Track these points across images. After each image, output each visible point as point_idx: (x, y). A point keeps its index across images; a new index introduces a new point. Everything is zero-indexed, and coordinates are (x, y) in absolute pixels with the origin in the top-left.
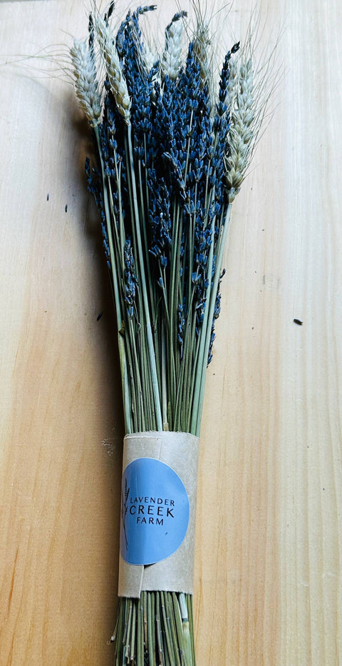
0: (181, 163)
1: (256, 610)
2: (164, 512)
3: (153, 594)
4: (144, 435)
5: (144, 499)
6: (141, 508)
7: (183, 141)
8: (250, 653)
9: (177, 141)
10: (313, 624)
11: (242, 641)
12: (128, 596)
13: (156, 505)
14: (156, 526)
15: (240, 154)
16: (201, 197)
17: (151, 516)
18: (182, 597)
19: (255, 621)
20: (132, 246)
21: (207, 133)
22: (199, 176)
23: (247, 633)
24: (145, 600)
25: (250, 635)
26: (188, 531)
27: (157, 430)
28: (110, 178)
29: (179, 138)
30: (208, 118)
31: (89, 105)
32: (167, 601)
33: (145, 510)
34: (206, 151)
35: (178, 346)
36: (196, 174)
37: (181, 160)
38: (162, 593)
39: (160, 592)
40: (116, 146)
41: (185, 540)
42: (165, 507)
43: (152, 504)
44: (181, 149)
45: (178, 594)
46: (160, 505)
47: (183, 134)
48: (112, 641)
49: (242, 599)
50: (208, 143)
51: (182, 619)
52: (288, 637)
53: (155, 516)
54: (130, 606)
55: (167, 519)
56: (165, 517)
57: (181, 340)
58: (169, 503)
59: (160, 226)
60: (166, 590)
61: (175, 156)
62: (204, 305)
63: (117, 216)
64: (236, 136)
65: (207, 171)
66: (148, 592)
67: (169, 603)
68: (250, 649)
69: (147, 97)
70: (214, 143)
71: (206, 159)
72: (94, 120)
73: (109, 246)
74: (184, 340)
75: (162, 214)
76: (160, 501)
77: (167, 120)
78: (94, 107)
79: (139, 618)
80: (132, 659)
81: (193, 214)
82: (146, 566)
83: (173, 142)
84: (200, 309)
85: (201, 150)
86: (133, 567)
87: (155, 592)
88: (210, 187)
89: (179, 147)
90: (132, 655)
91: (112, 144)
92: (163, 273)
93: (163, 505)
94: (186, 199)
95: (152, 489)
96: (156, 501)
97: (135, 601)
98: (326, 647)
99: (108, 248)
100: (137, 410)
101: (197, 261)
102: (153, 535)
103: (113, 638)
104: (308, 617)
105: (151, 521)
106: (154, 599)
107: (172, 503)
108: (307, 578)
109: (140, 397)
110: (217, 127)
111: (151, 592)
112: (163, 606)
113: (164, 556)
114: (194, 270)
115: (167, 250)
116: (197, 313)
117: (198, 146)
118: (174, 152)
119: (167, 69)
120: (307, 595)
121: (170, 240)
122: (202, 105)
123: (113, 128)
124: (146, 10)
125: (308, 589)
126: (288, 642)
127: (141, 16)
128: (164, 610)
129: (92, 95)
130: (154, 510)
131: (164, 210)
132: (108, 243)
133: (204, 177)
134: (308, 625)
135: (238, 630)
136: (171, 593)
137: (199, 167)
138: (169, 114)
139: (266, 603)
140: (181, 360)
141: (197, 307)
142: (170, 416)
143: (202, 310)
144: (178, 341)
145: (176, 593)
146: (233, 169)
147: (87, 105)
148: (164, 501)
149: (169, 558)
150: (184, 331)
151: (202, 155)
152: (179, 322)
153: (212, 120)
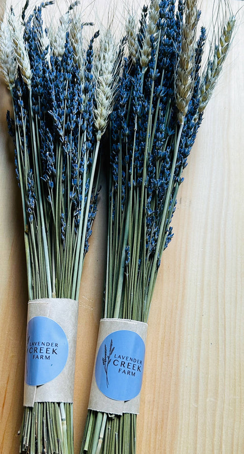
0: (61, 118)
1: (163, 421)
2: (51, 351)
3: (42, 404)
4: (40, 301)
5: (37, 344)
6: (36, 349)
7: (62, 102)
8: (157, 448)
9: (57, 103)
10: (199, 432)
11: (152, 440)
12: (27, 406)
13: (45, 347)
14: (45, 360)
15: (103, 107)
16: (75, 140)
17: (41, 354)
18: (62, 405)
19: (162, 428)
20: (33, 173)
21: (79, 96)
22: (73, 126)
23: (156, 435)
24: (37, 408)
25: (158, 437)
26: (67, 363)
27: (48, 298)
28: (20, 126)
29: (58, 100)
30: (80, 85)
31: (7, 74)
32: (50, 409)
33: (38, 350)
34: (78, 108)
35: (61, 241)
36: (71, 125)
37: (60, 116)
38: (48, 403)
39: (46, 403)
40: (23, 105)
41: (65, 369)
42: (52, 348)
43: (43, 346)
44: (60, 108)
45: (59, 404)
46: (48, 347)
47: (61, 98)
48: (18, 434)
49: (154, 413)
50: (79, 103)
51: (62, 420)
52: (182, 439)
53: (44, 354)
54: (28, 412)
55: (52, 356)
56: (51, 355)
57: (63, 237)
58: (54, 345)
59: (46, 161)
60: (50, 401)
61: (56, 113)
62: (80, 213)
63: (23, 152)
64: (100, 94)
65: (79, 122)
66: (39, 403)
67: (52, 410)
68: (157, 446)
69: (40, 71)
70: (84, 102)
71: (78, 114)
72: (9, 84)
73: (19, 173)
74: (65, 237)
75: (48, 153)
76: (48, 344)
77: (50, 88)
78: (10, 75)
79: (33, 419)
80: (27, 445)
81: (69, 152)
82: (37, 387)
83: (55, 103)
84: (77, 215)
85: (74, 108)
86: (30, 387)
87: (43, 403)
88: (82, 132)
89: (59, 106)
90: (28, 443)
91: (19, 103)
92: (51, 192)
93: (50, 346)
94: (64, 142)
95: (44, 336)
96: (46, 344)
97: (31, 409)
98: (207, 447)
99: (18, 174)
100: (36, 284)
101: (73, 184)
102: (43, 366)
103: (19, 432)
104: (196, 427)
105: (42, 357)
106: (42, 407)
107: (56, 345)
108: (197, 401)
109: (38, 275)
110: (86, 91)
111: (41, 403)
112: (48, 412)
113: (50, 379)
114: (71, 190)
115: (53, 176)
116: (75, 218)
117: (73, 105)
118: (55, 110)
119: (57, 49)
120: (196, 413)
121: (54, 170)
122: (74, 76)
123: (20, 92)
124: (46, 5)
125: (197, 408)
126: (182, 442)
127: (43, 10)
128: (48, 414)
129: (9, 66)
130: (44, 350)
131: (50, 150)
132: (18, 171)
133: (77, 126)
134: (196, 432)
135: (150, 433)
136: (54, 403)
137: (73, 120)
138: (52, 84)
139: (169, 416)
140: (64, 250)
141: (75, 214)
142: (57, 287)
143: (79, 216)
144: (61, 238)
145: (57, 403)
146: (99, 118)
147: (6, 73)
148: (51, 344)
149: (53, 381)
150: (65, 231)
151: (75, 111)
152: (62, 225)
153: (83, 86)
